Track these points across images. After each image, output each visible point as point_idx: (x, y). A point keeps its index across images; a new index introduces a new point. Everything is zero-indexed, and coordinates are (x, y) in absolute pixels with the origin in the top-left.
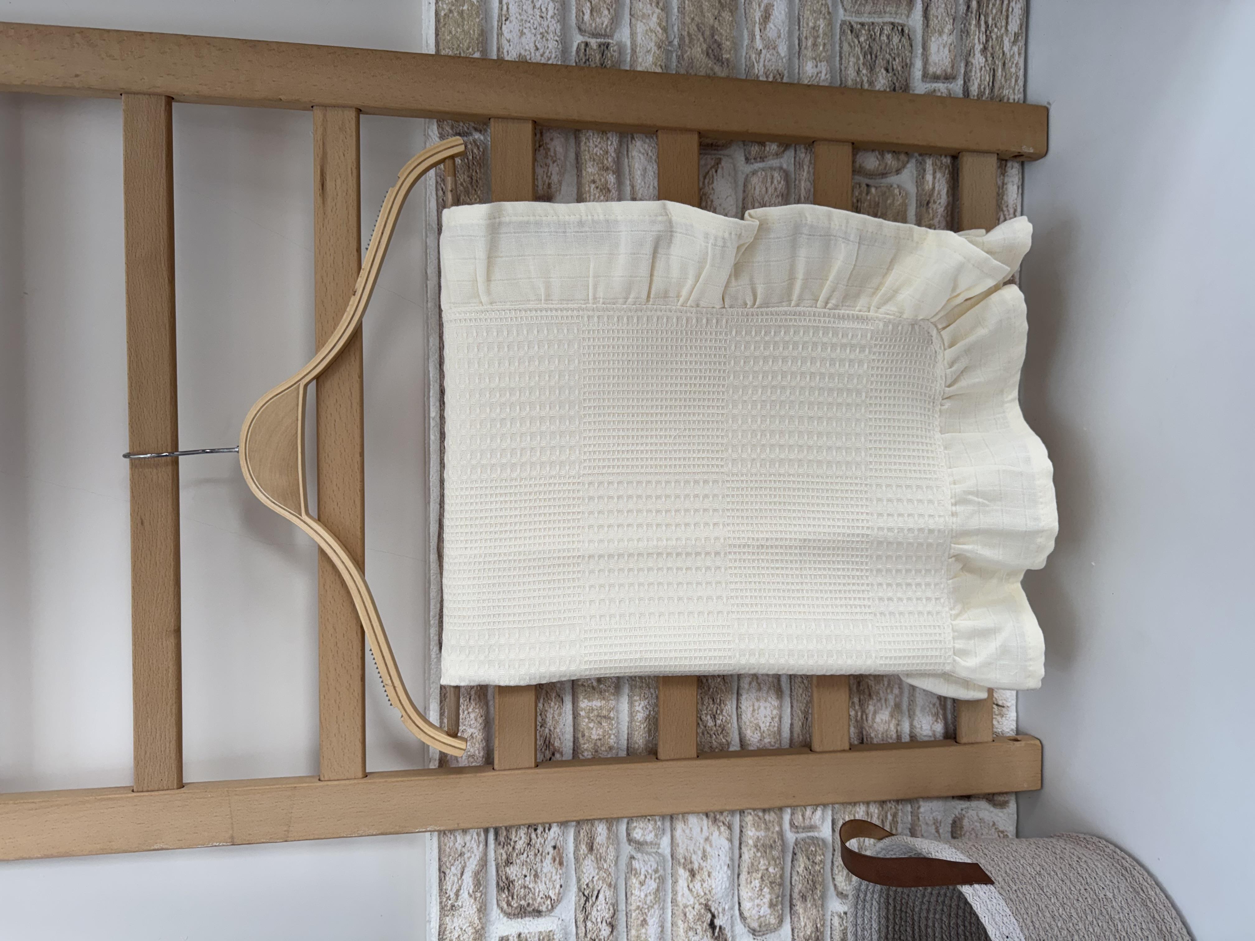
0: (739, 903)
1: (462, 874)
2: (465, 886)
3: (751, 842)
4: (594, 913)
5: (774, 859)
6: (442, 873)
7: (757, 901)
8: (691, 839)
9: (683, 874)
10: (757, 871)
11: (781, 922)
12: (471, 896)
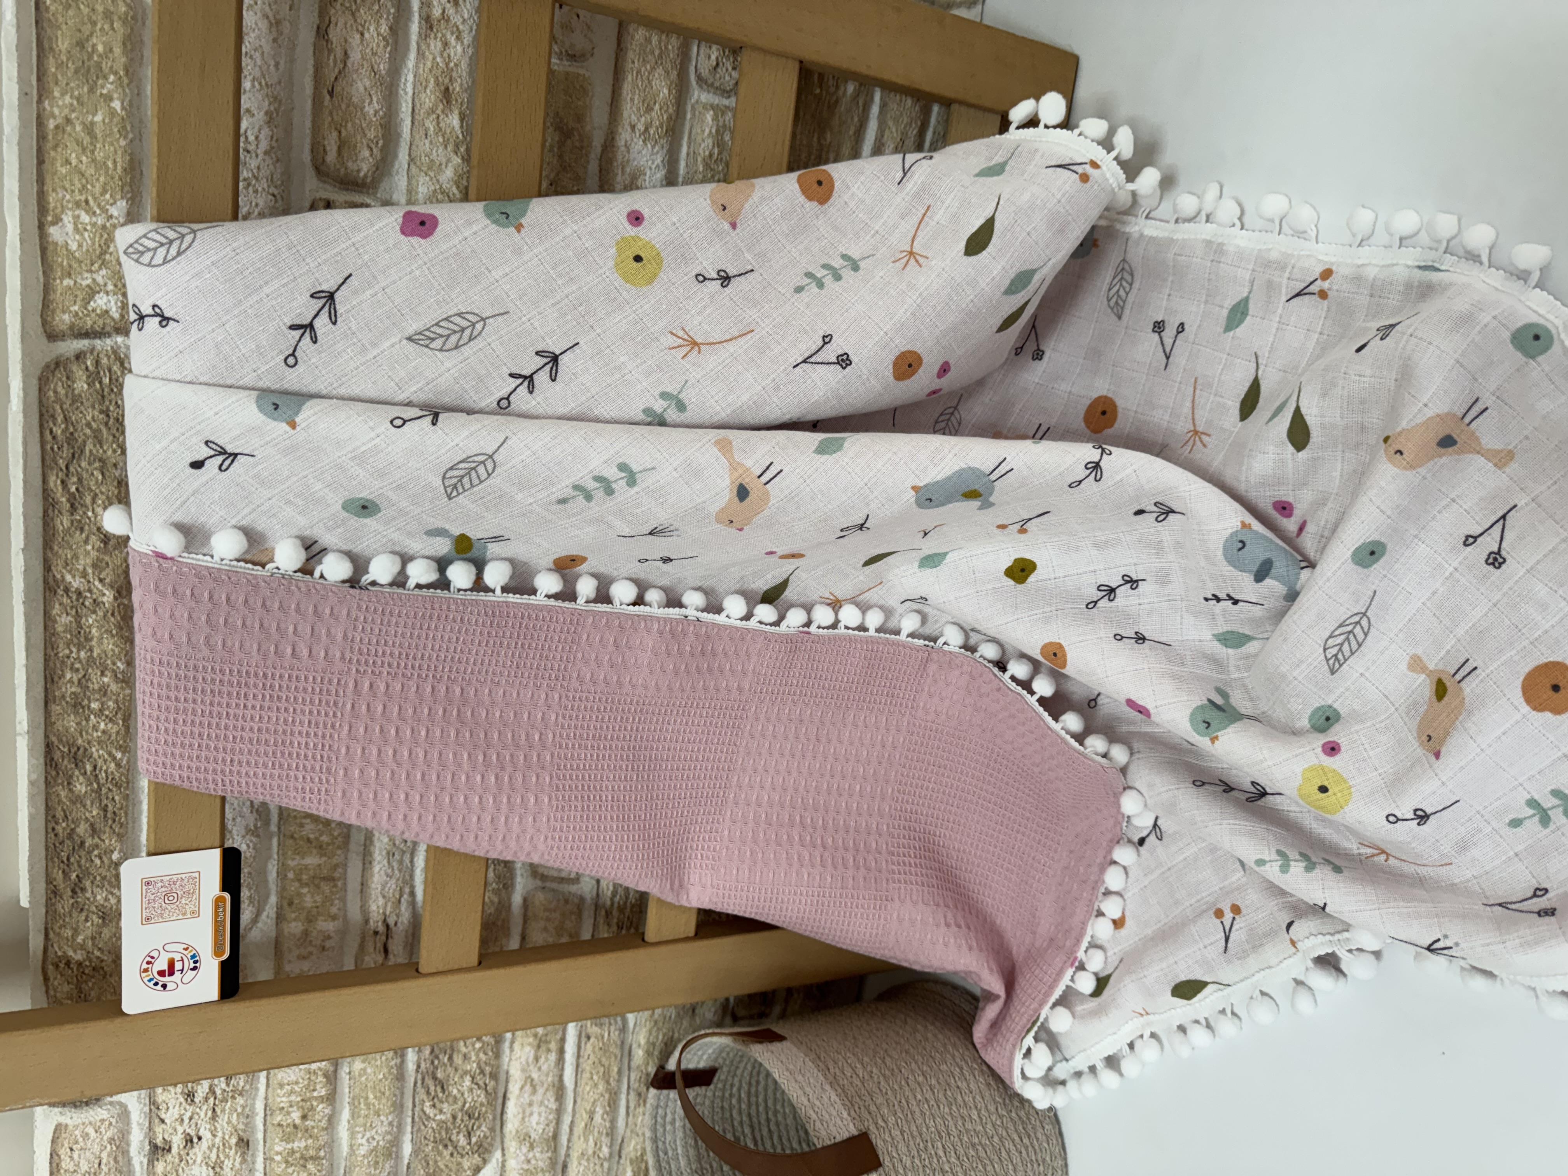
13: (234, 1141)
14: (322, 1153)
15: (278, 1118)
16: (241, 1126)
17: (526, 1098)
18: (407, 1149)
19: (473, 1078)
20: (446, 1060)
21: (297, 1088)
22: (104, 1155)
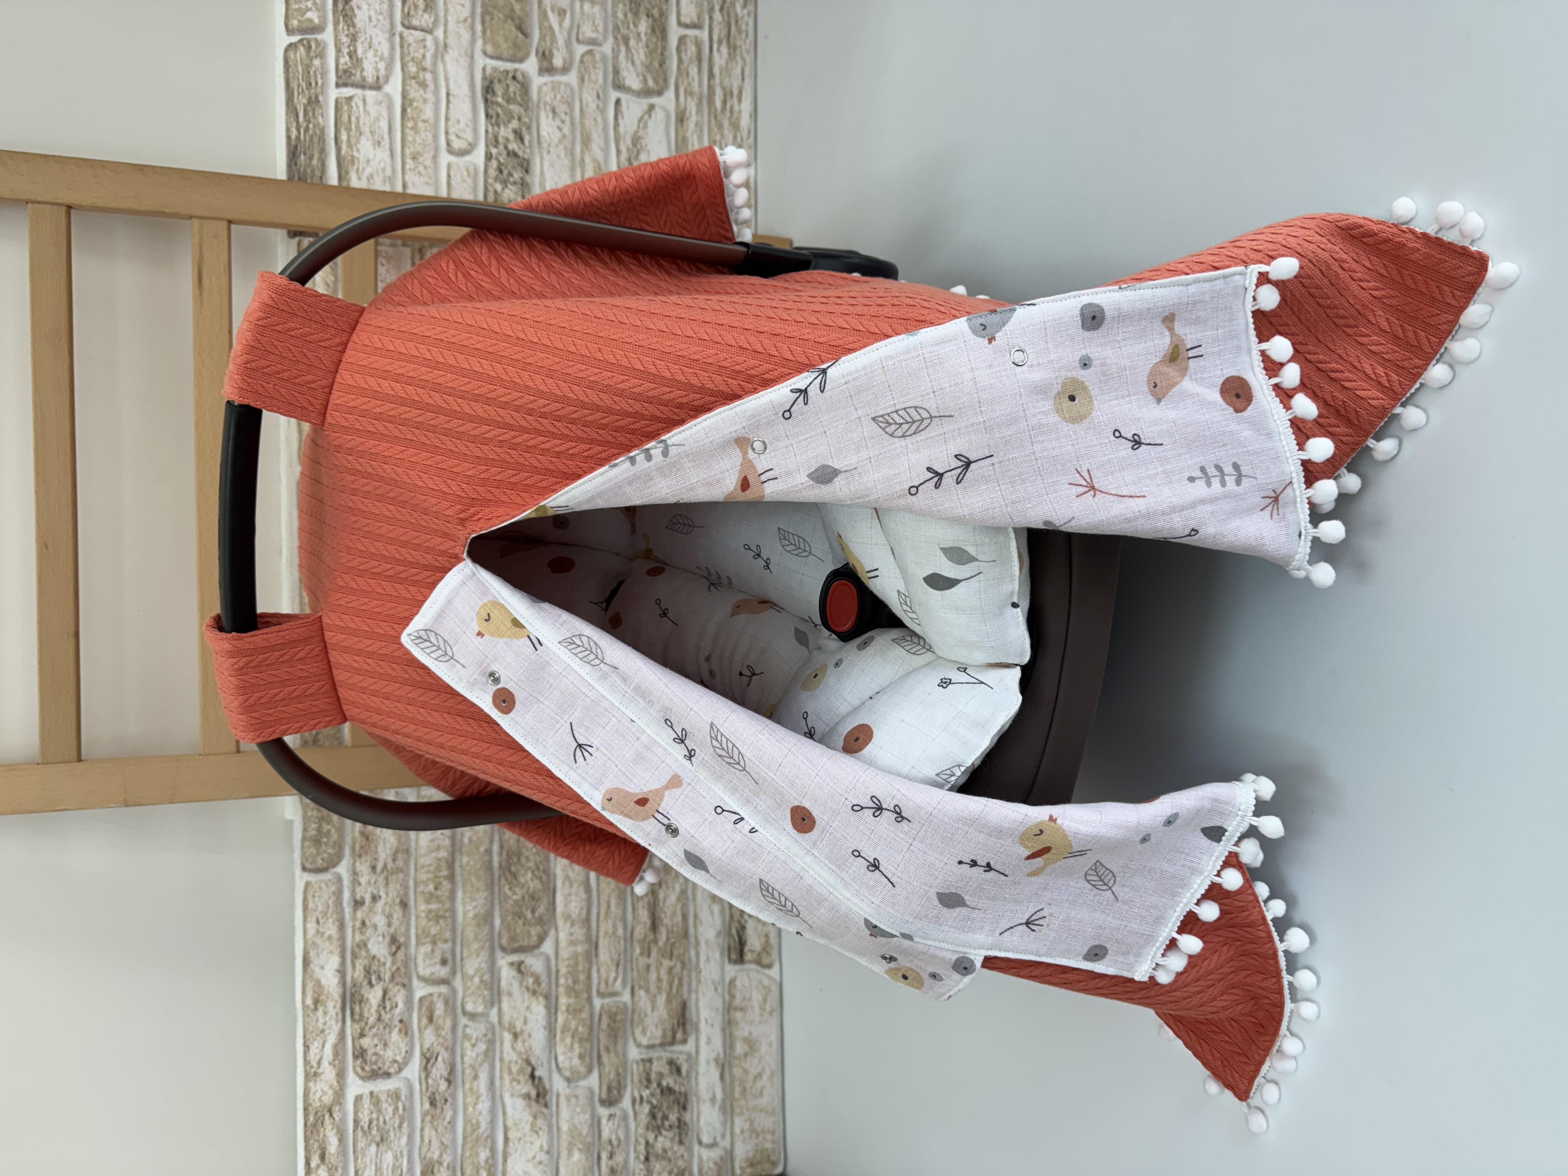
0: (556, 1058)
1: (323, 1046)
2: (325, 1057)
3: (564, 1008)
4: (434, 1071)
5: (583, 1020)
6: (307, 1047)
7: (569, 1055)
8: (515, 1008)
9: (507, 1037)
10: (569, 1030)
11: (590, 1070)
12: (330, 1064)
13: (398, 901)
14: (447, 914)
15: (421, 888)
16: (402, 892)
17: (566, 891)
18: (497, 922)
19: (533, 873)
20: (515, 859)
21: (432, 869)
22: (330, 902)
